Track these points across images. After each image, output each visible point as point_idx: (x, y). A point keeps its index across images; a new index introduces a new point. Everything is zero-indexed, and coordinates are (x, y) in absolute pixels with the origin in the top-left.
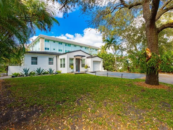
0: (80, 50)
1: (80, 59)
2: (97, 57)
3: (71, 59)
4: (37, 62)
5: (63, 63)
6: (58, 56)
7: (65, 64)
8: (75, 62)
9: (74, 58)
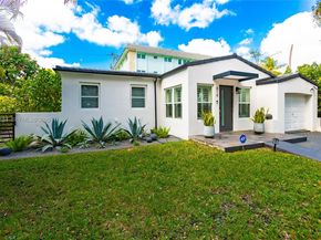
0: (235, 56)
1: (232, 87)
2: (299, 79)
3: (204, 90)
4: (97, 99)
5: (173, 103)
6: (161, 81)
7: (180, 106)
8: (218, 99)
9: (212, 82)
